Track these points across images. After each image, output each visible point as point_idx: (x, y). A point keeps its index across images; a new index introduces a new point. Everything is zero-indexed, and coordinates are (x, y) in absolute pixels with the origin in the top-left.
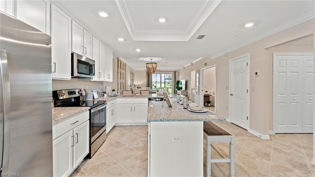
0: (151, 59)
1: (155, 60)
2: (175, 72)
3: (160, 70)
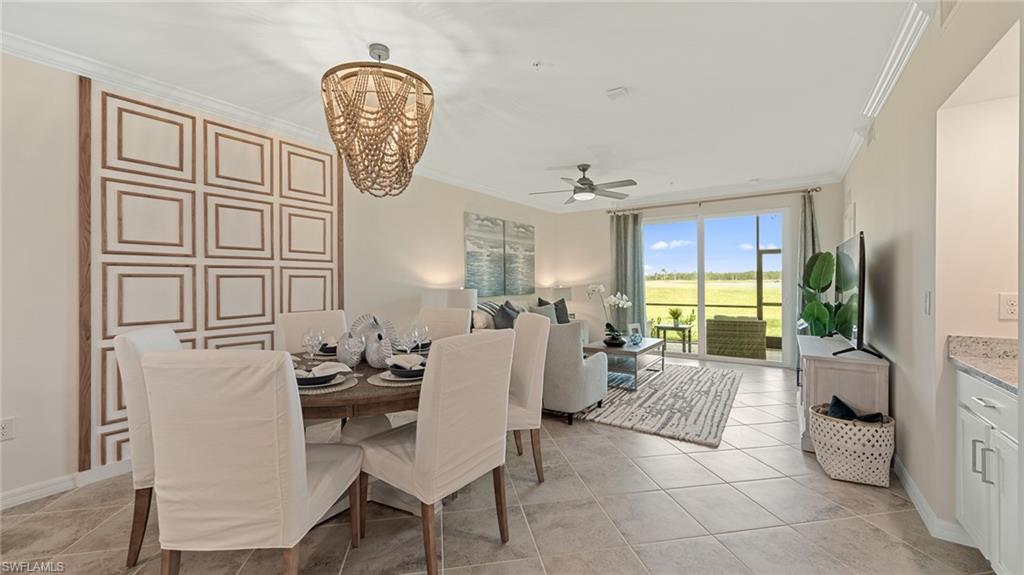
2: (810, 198)
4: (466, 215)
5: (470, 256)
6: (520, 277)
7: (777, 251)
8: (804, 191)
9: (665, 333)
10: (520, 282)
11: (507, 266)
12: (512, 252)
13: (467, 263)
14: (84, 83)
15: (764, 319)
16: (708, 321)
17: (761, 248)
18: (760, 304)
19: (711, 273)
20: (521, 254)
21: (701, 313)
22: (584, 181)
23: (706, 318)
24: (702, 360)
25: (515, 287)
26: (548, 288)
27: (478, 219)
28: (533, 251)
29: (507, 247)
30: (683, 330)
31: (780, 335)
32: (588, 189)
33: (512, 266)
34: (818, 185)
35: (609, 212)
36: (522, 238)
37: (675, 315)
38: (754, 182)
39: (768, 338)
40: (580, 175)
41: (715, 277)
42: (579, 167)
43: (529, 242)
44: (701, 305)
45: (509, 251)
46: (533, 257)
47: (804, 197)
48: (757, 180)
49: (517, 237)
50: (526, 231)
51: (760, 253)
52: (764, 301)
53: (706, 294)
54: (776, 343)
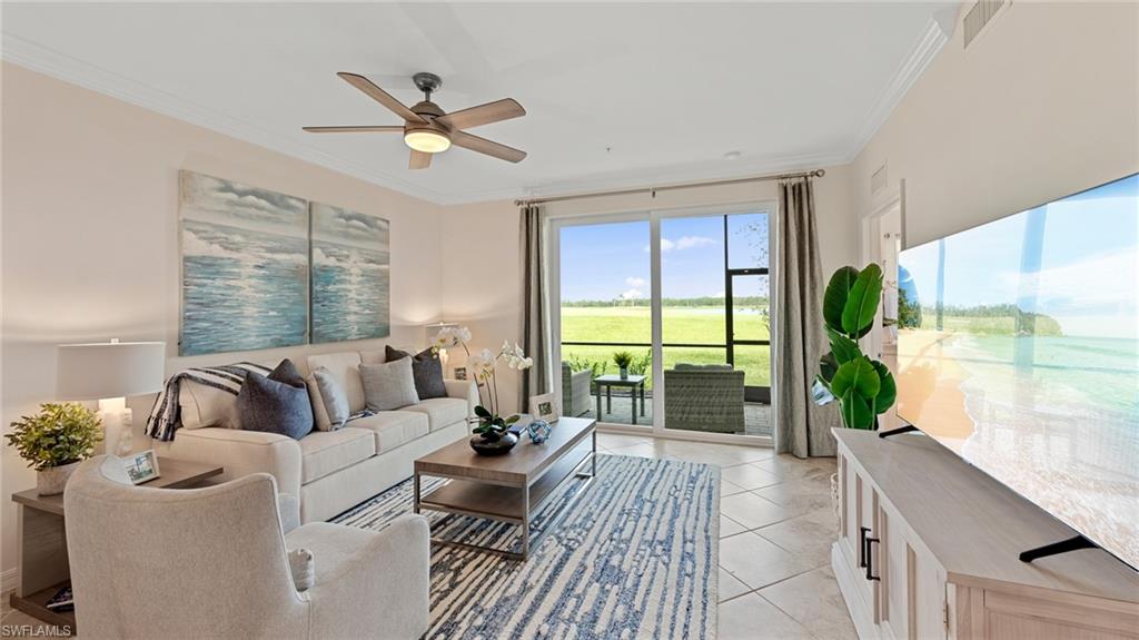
4: (184, 177)
6: (354, 308)
9: (609, 388)
10: (352, 318)
11: (317, 288)
12: (331, 262)
16: (667, 372)
17: (730, 268)
18: (730, 343)
19: (668, 300)
20: (355, 267)
21: (656, 357)
22: (426, 108)
23: (665, 368)
24: (659, 439)
25: (341, 326)
26: (421, 326)
27: (227, 188)
28: (388, 263)
29: (317, 252)
30: (633, 384)
32: (432, 125)
33: (331, 288)
34: (820, 167)
35: (519, 203)
36: (356, 238)
37: (622, 362)
38: (732, 158)
40: (422, 97)
41: (672, 304)
42: (415, 78)
43: (374, 247)
44: (656, 344)
45: (319, 258)
46: (385, 276)
48: (737, 153)
49: (347, 235)
50: (371, 226)
51: (730, 274)
52: (735, 338)
53: (663, 324)
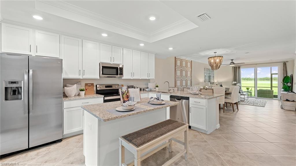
0: (214, 53)
1: (220, 52)
2: (285, 64)
3: (244, 63)
4: (204, 68)
5: (205, 76)
7: (277, 74)
8: (284, 62)
11: (210, 78)
13: (205, 78)
14: (175, 57)
15: (273, 90)
16: (258, 90)
18: (272, 87)
20: (212, 75)
21: (255, 89)
22: (232, 62)
24: (256, 98)
27: (206, 69)
31: (277, 94)
37: (248, 89)
39: (274, 95)
40: (231, 61)
41: (261, 79)
44: (255, 86)
45: (210, 75)
46: (214, 76)
47: (284, 63)
51: (272, 74)
54: (276, 96)
